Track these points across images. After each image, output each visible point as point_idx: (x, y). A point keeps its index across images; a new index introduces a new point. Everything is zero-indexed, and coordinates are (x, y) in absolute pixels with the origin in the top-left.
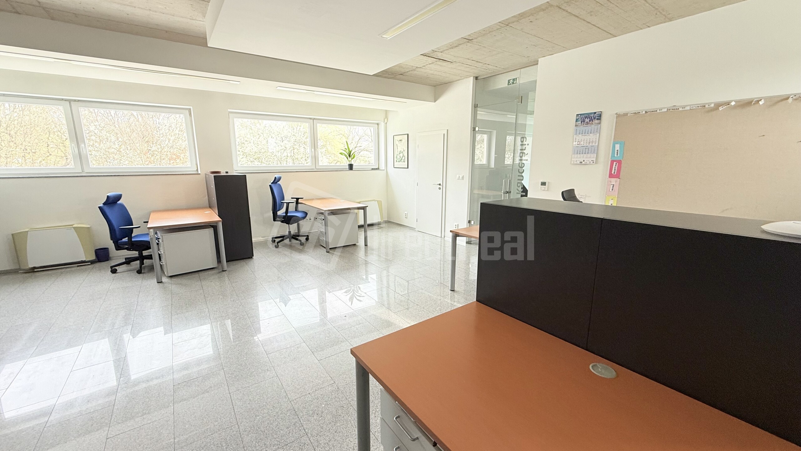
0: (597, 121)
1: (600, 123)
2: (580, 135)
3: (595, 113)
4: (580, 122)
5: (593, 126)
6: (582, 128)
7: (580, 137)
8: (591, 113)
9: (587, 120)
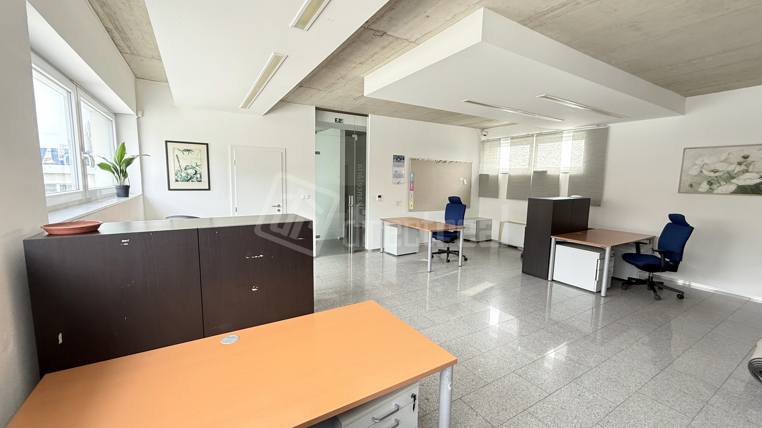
0: (402, 161)
1: (404, 162)
2: (396, 167)
3: (402, 156)
4: (395, 160)
5: (401, 163)
6: (396, 163)
7: (396, 169)
8: (400, 156)
9: (399, 159)
